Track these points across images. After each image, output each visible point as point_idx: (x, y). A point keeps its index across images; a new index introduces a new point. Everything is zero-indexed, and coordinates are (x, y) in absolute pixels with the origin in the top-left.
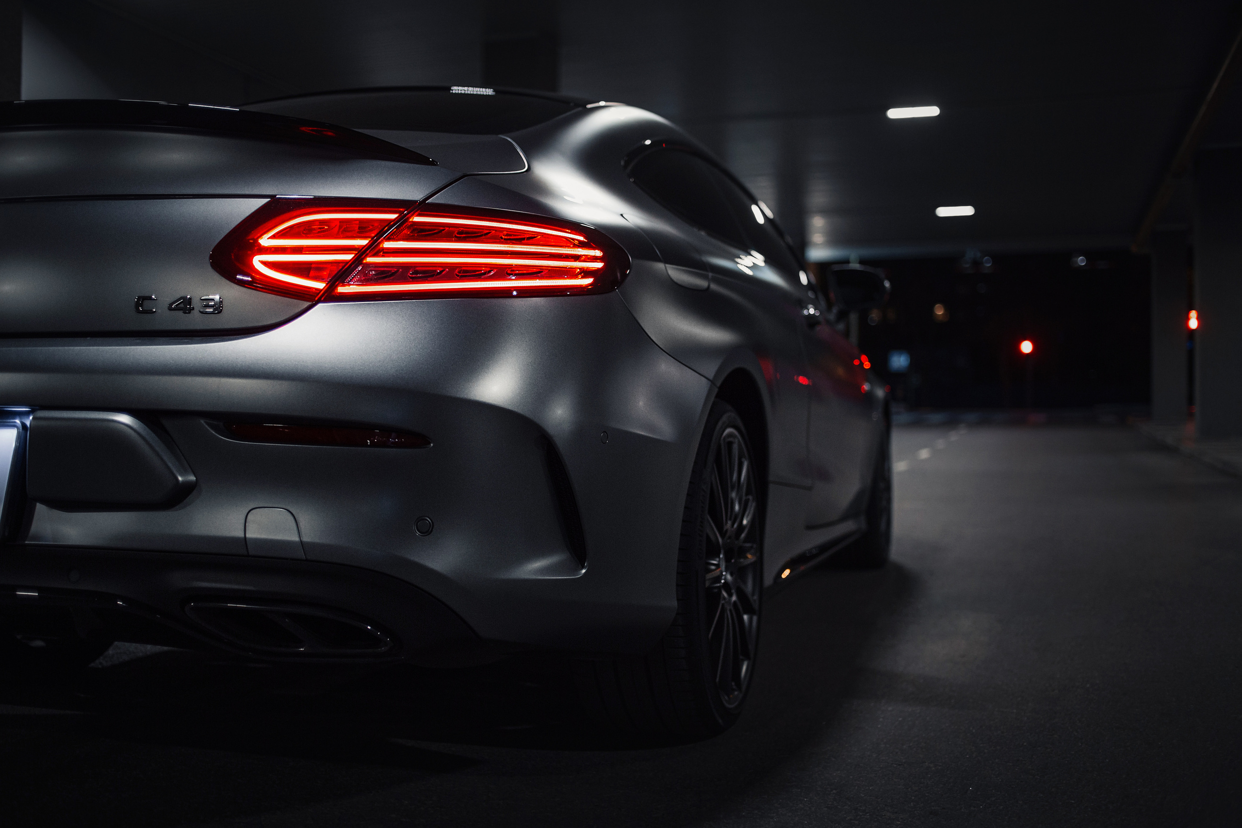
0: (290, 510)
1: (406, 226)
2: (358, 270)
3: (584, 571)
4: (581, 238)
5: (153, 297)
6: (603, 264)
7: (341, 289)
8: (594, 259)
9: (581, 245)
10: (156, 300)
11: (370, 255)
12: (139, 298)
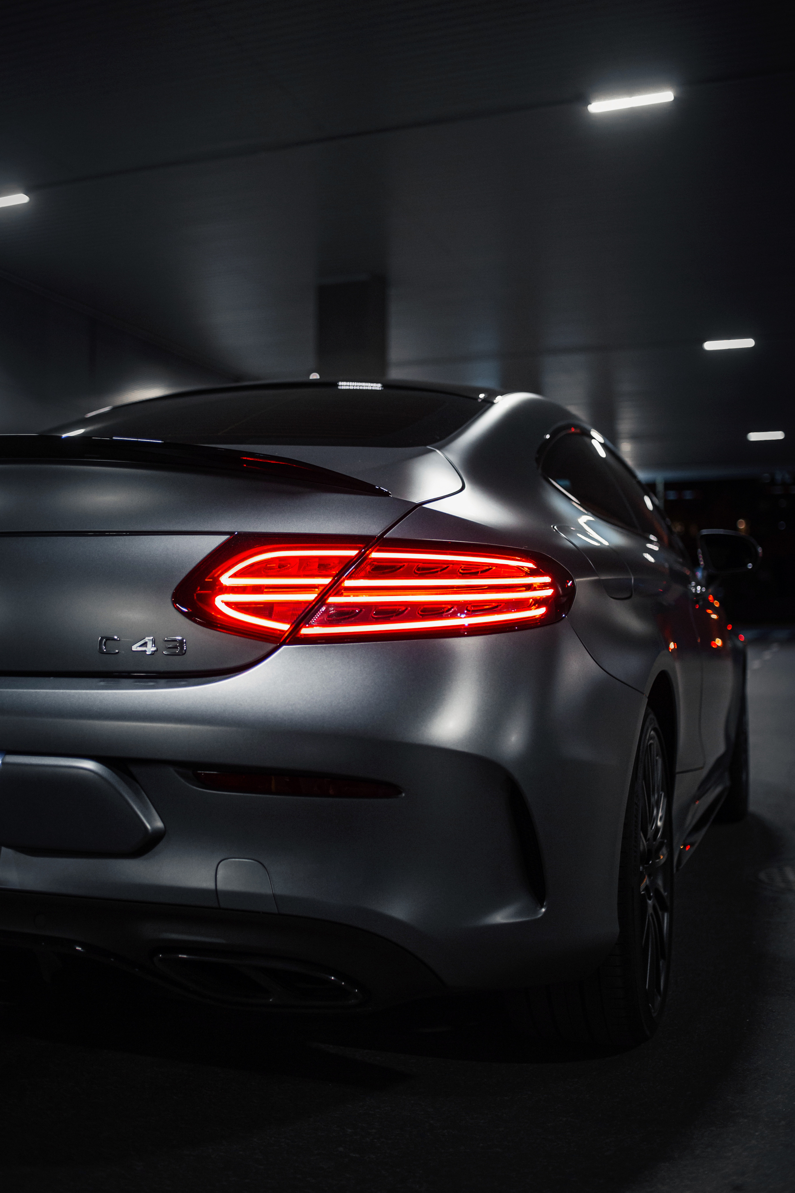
0: (261, 862)
1: (367, 563)
2: (322, 611)
3: (543, 910)
4: (531, 565)
5: (116, 637)
6: (553, 590)
7: (305, 631)
8: (543, 586)
9: (532, 573)
10: (119, 640)
11: (333, 594)
12: (102, 638)
